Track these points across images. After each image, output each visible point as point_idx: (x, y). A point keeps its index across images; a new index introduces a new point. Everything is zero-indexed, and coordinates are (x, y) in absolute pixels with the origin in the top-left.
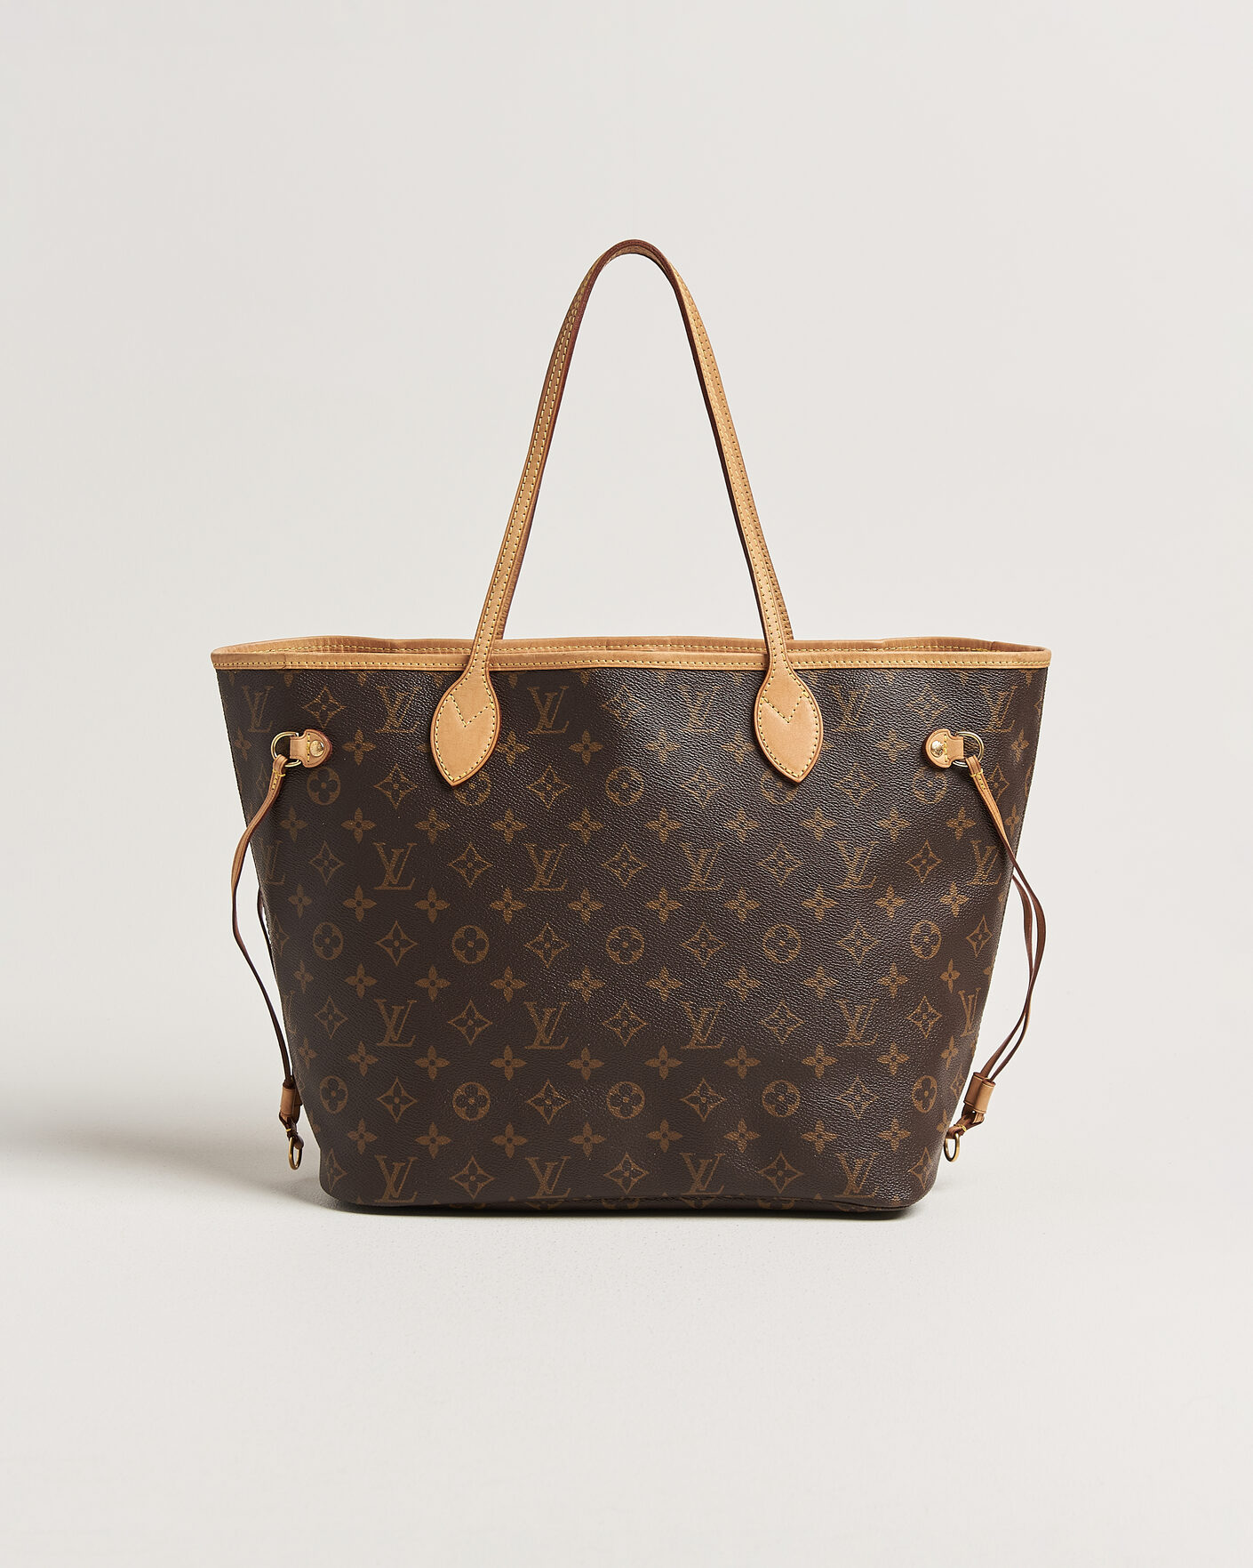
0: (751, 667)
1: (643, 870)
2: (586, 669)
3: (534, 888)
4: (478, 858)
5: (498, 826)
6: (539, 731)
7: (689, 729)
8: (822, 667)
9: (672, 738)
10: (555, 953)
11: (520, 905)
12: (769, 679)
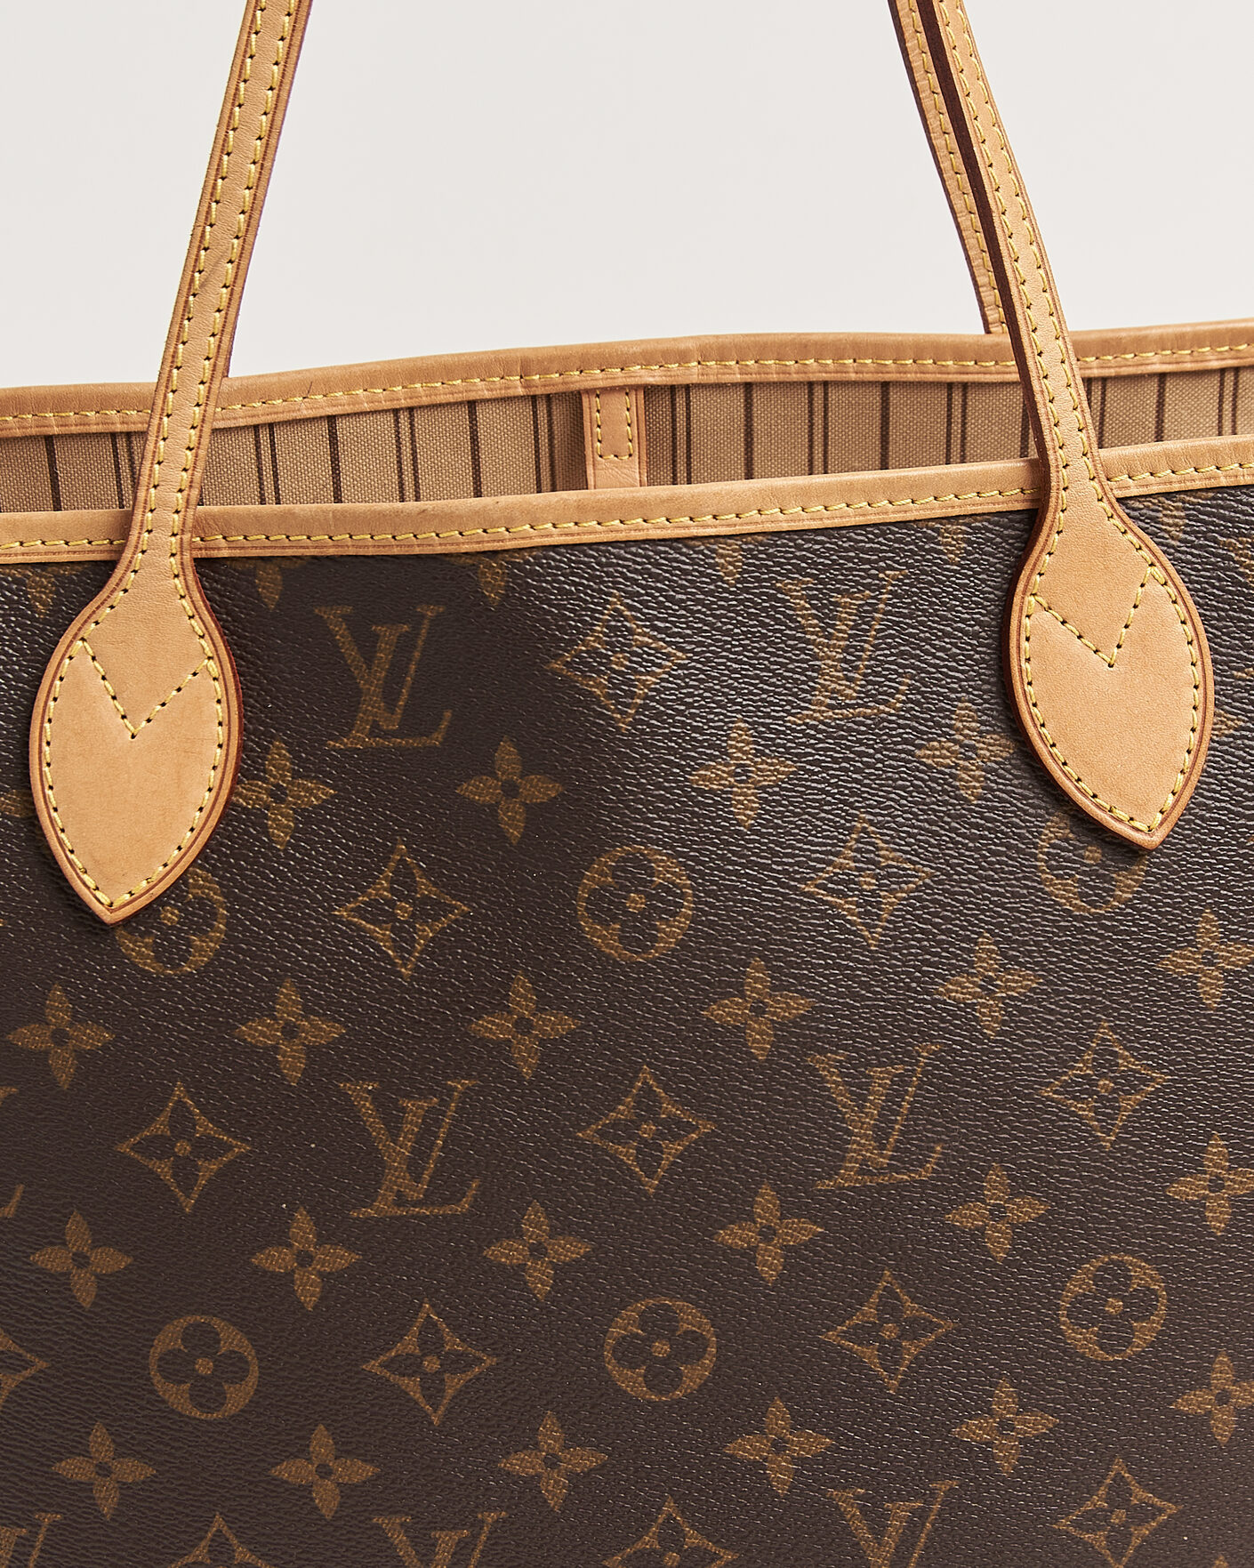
0: (993, 502)
1: (705, 1140)
2: (494, 554)
3: (382, 1206)
4: (204, 1127)
5: (257, 1032)
6: (359, 739)
7: (818, 712)
8: (1198, 485)
9: (766, 745)
10: (454, 1383)
11: (341, 1258)
12: (1050, 538)
